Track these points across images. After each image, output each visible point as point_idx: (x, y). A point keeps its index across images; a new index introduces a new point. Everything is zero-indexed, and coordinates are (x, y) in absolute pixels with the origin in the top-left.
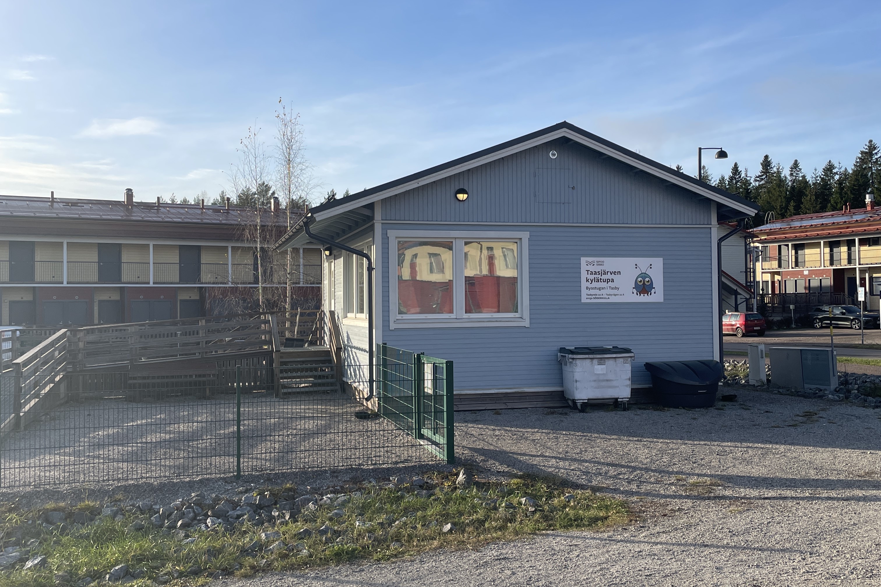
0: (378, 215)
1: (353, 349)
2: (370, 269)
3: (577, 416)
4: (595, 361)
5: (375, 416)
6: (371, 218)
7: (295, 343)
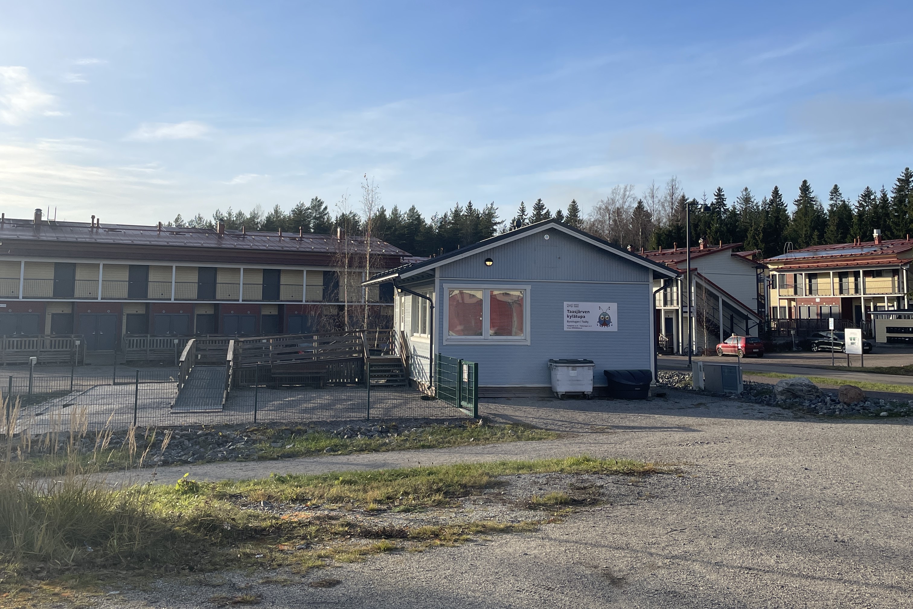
0: (437, 274)
1: (418, 357)
2: (432, 307)
3: (558, 402)
4: (570, 368)
5: (433, 399)
6: (434, 276)
7: (376, 352)
